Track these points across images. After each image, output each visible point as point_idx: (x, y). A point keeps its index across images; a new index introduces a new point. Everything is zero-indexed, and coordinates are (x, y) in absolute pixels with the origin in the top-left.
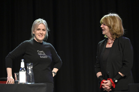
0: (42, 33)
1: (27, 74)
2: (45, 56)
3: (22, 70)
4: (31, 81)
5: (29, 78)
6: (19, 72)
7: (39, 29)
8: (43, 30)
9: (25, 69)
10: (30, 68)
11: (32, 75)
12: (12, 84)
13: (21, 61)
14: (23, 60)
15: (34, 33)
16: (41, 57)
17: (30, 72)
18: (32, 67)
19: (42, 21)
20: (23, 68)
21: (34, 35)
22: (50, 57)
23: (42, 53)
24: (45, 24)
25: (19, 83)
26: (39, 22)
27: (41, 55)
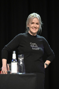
0: (35, 26)
1: (19, 65)
2: (37, 48)
3: (14, 61)
4: (22, 71)
5: (20, 68)
6: (11, 63)
7: (33, 23)
8: (37, 24)
9: (16, 60)
10: (21, 60)
11: (23, 66)
12: (5, 74)
13: (12, 53)
14: (14, 52)
15: (28, 26)
16: (33, 49)
17: (21, 63)
18: (23, 58)
19: (36, 15)
20: (15, 59)
21: (28, 28)
22: (42, 49)
23: (34, 45)
24: (38, 18)
25: (11, 73)
26: (33, 16)
27: (33, 47)
